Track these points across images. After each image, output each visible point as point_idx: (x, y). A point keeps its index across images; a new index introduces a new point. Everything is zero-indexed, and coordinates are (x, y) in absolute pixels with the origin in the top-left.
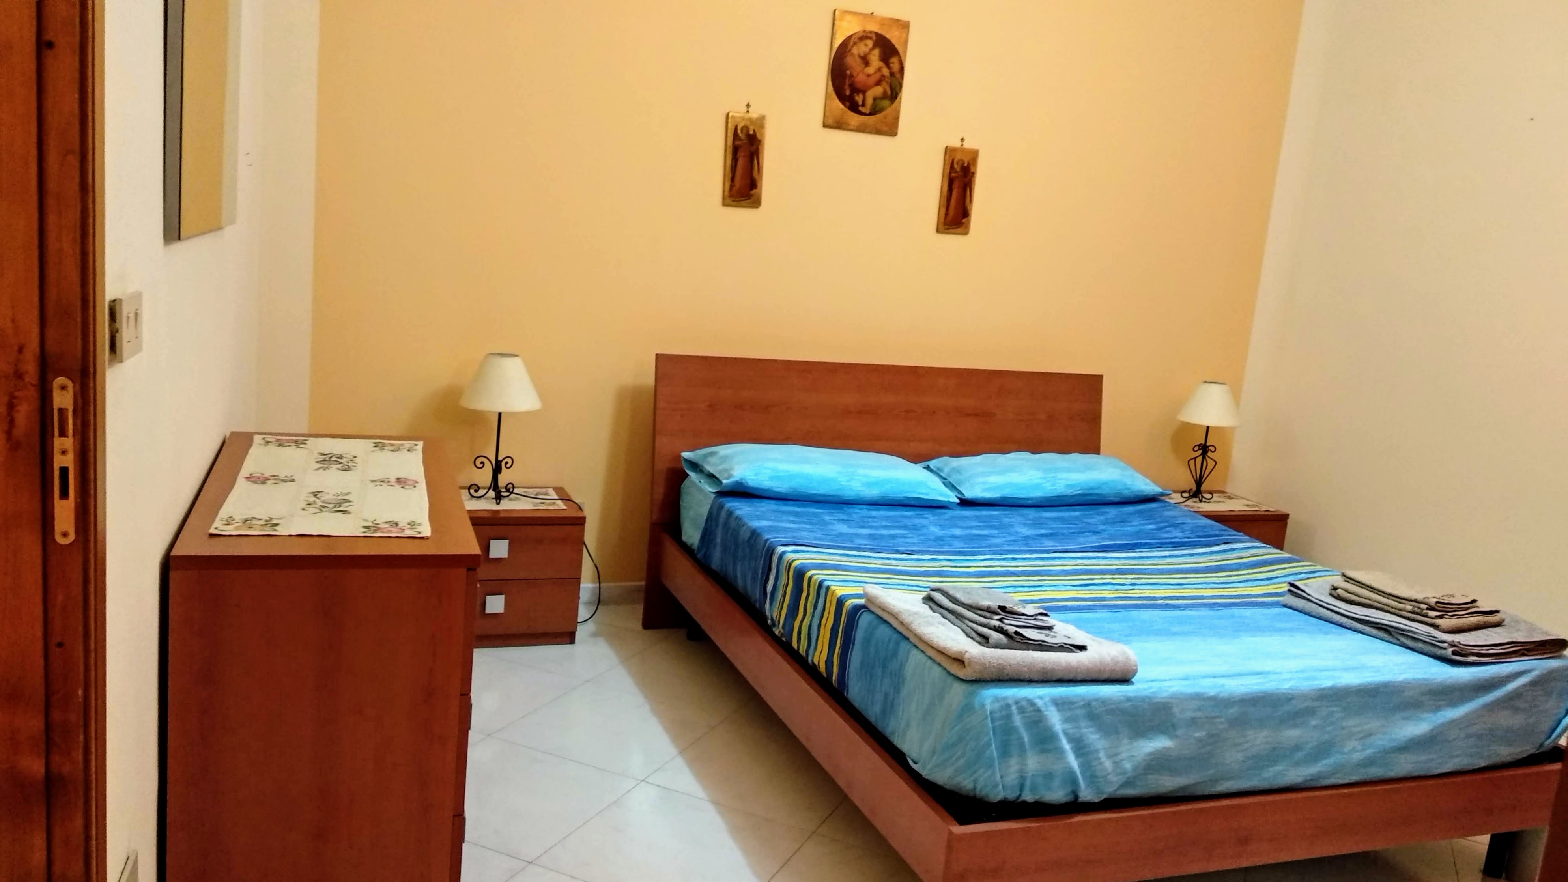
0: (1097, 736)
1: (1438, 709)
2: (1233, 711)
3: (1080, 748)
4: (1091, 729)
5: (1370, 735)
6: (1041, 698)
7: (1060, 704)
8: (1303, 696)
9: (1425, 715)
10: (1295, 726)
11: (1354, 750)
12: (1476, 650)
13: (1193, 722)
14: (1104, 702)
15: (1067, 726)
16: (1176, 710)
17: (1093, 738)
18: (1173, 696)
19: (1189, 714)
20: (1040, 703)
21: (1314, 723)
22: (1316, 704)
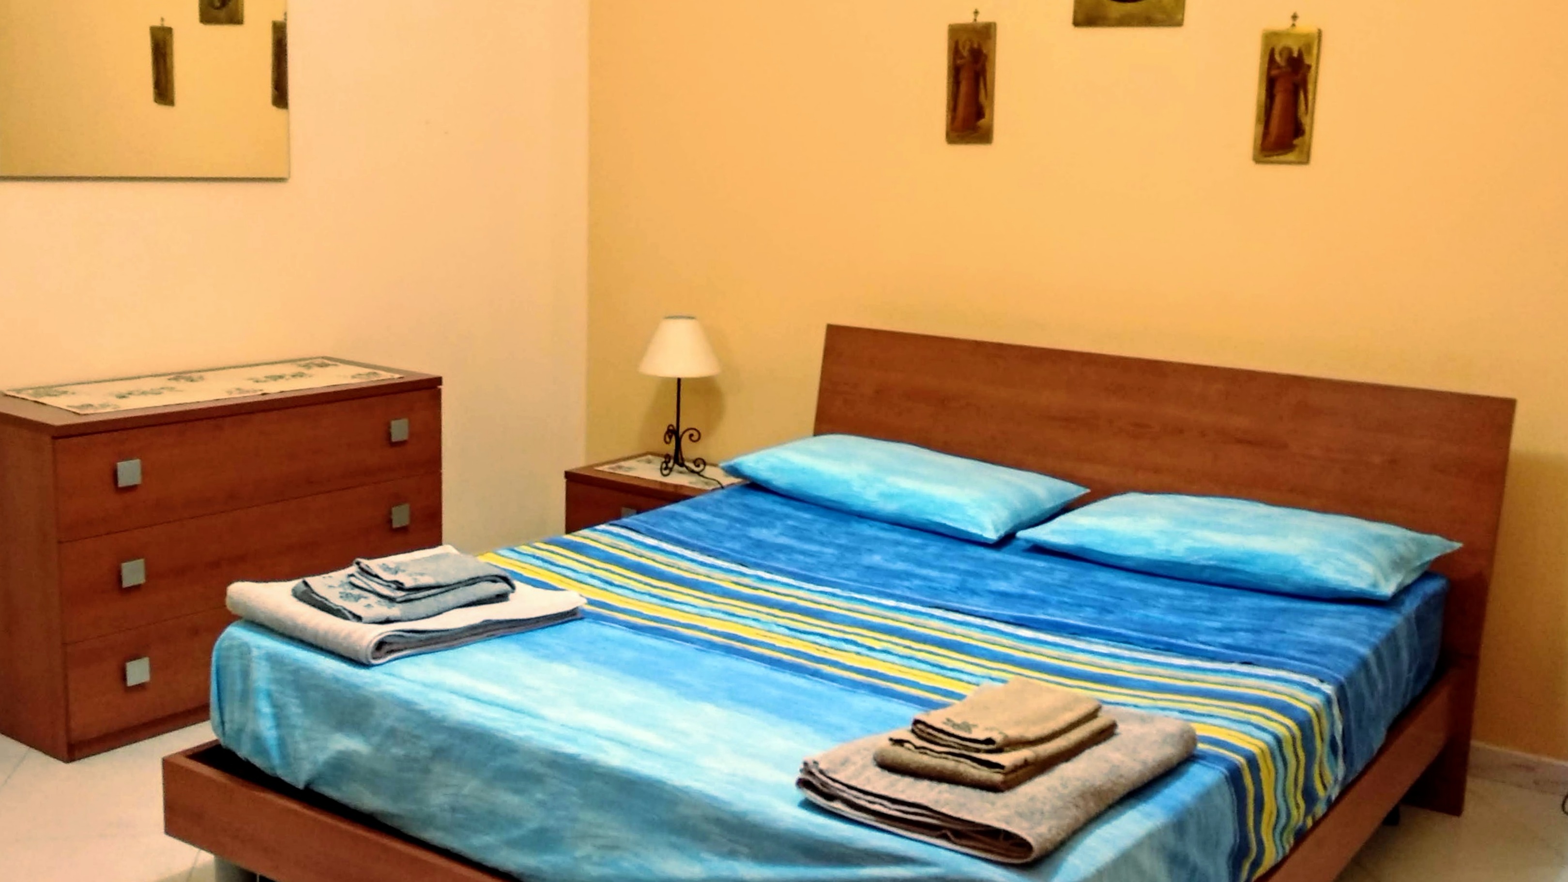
0: (300, 711)
1: (732, 854)
2: (438, 739)
3: (280, 718)
4: (294, 701)
5: (614, 847)
6: (259, 647)
7: (274, 660)
8: (533, 755)
9: (705, 855)
10: (517, 791)
11: (588, 858)
12: (849, 795)
13: (391, 734)
14: (314, 674)
15: (273, 687)
16: (378, 712)
17: (294, 709)
18: (382, 695)
19: (388, 723)
20: (255, 653)
21: (539, 796)
22: (549, 771)
